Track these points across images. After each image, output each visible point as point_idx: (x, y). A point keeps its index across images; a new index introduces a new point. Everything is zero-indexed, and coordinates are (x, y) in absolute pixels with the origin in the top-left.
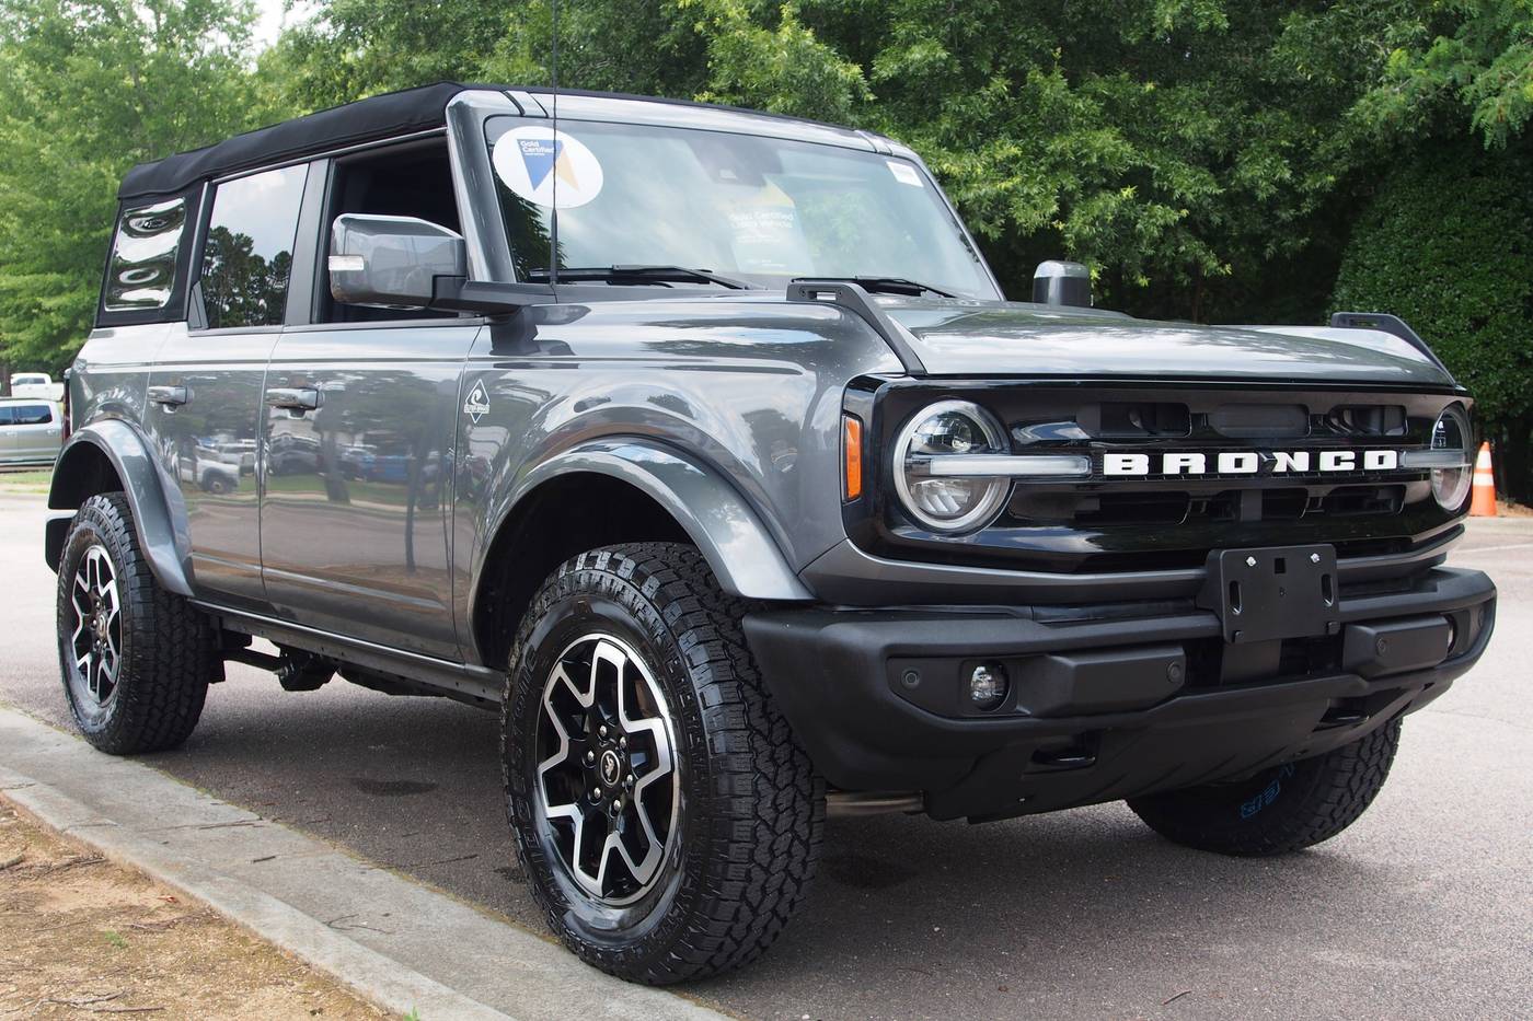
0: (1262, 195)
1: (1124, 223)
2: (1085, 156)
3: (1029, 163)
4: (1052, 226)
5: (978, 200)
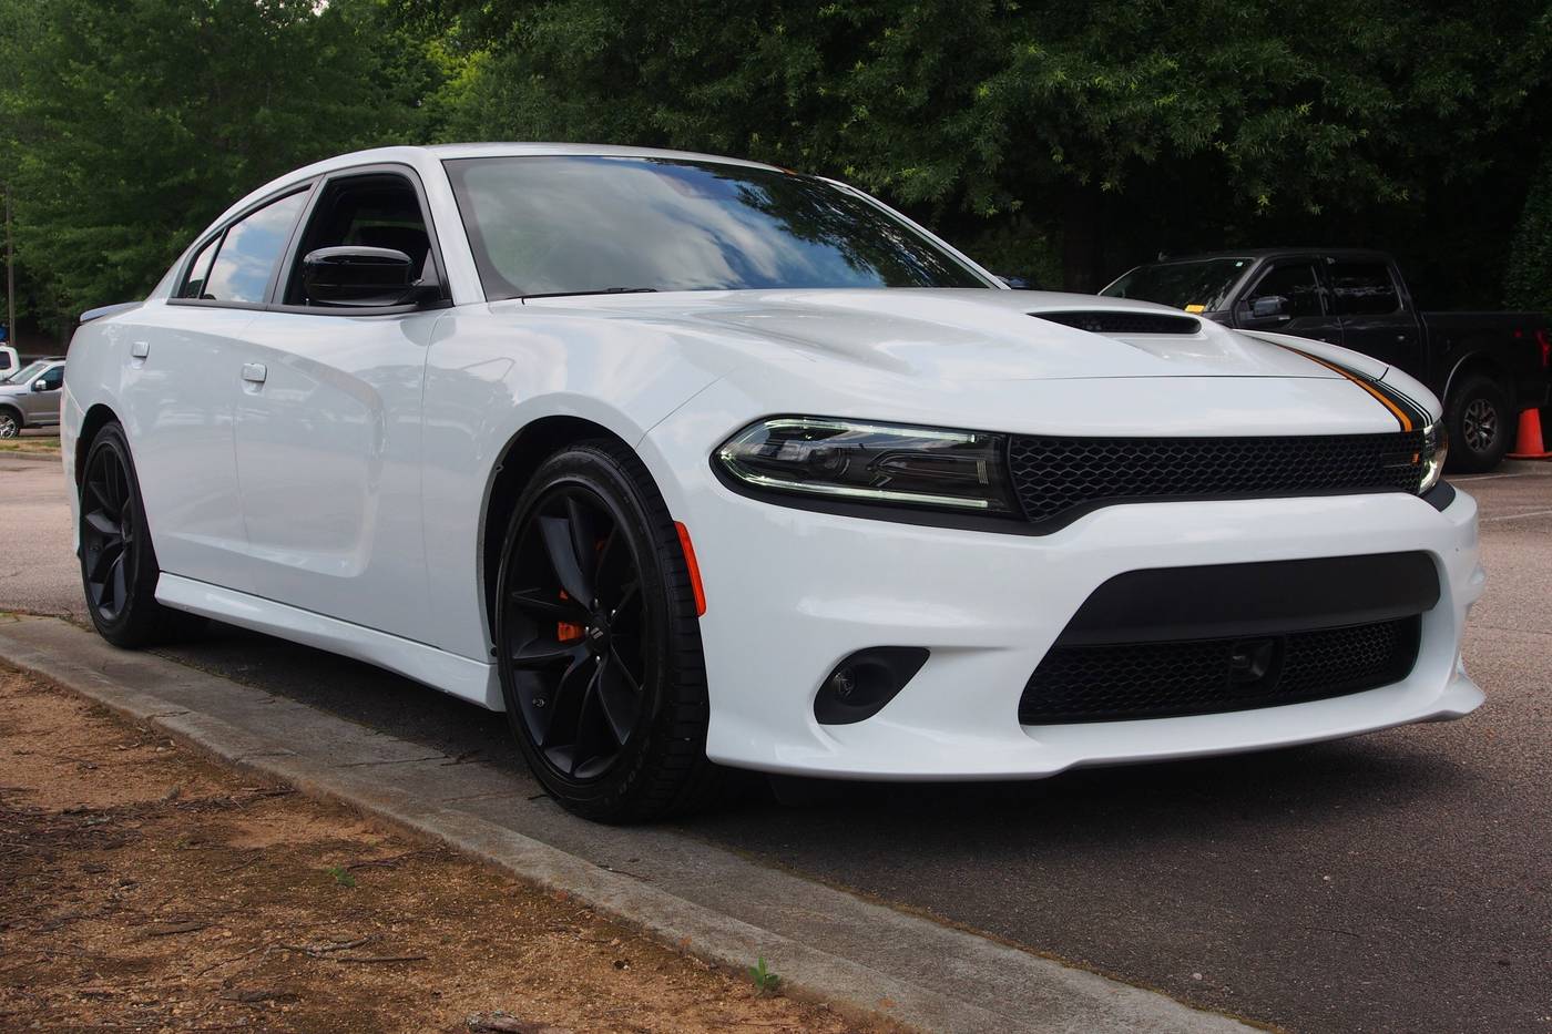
0: (1443, 112)
1: (1295, 144)
2: (1248, 69)
3: (1186, 77)
4: (1213, 147)
5: (1132, 118)
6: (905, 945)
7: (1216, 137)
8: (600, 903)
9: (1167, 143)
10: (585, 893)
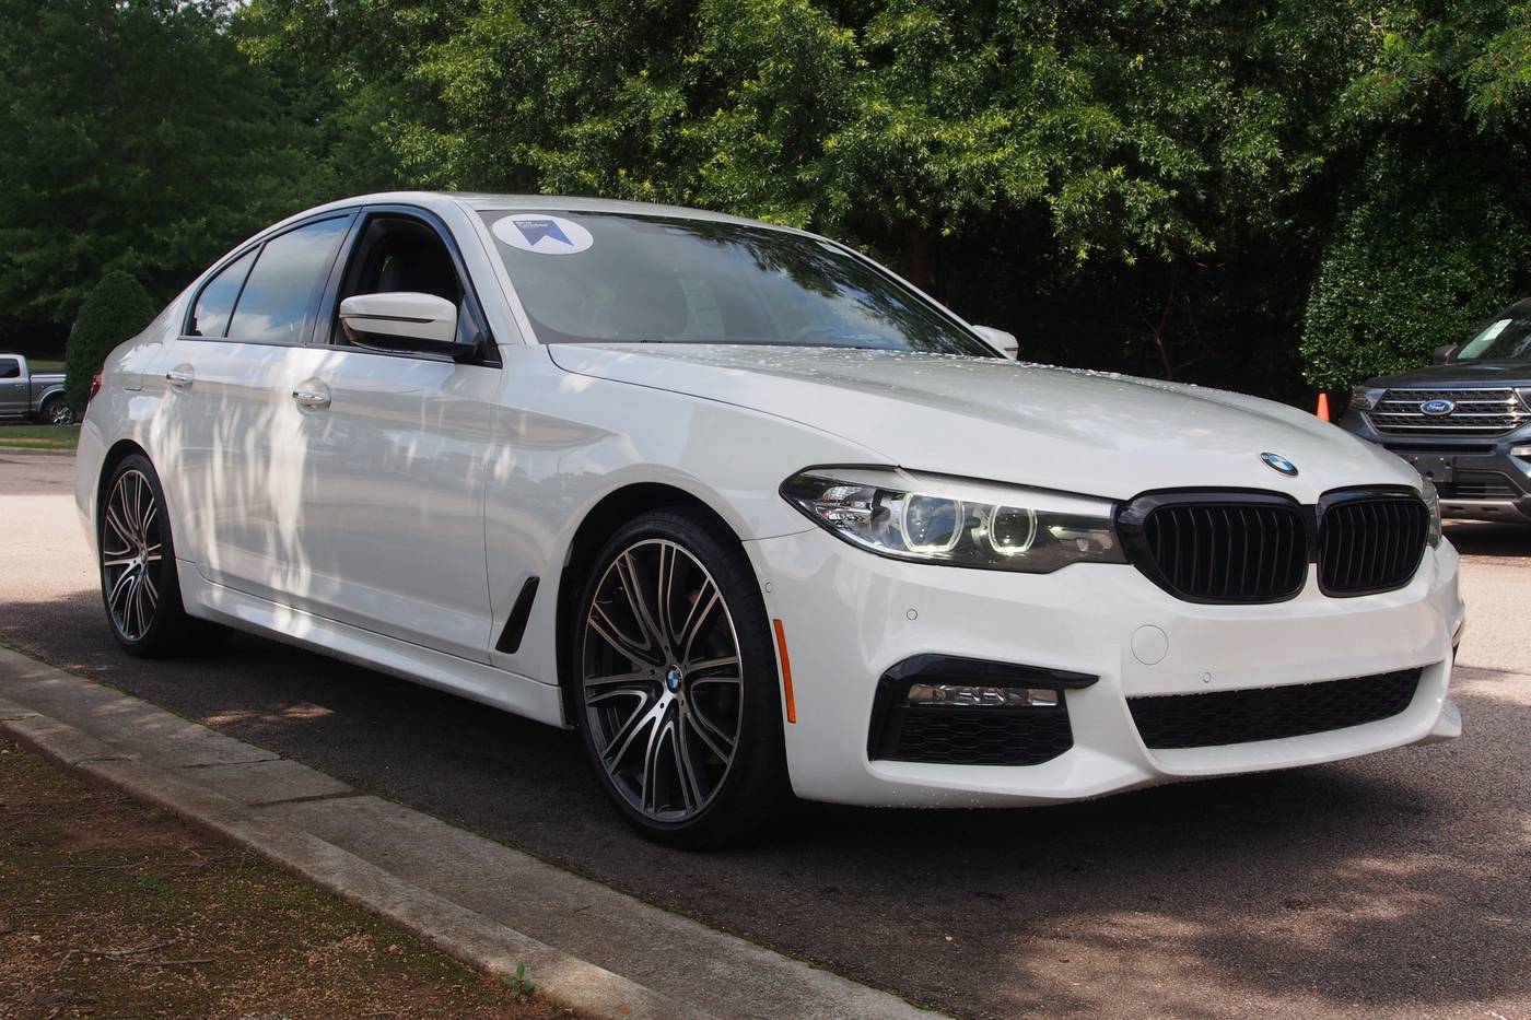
1: (1114, 200)
3: (1018, 135)
4: (1043, 200)
6: (672, 947)
7: (1046, 191)
8: (386, 910)
9: (1001, 193)
10: (372, 900)
